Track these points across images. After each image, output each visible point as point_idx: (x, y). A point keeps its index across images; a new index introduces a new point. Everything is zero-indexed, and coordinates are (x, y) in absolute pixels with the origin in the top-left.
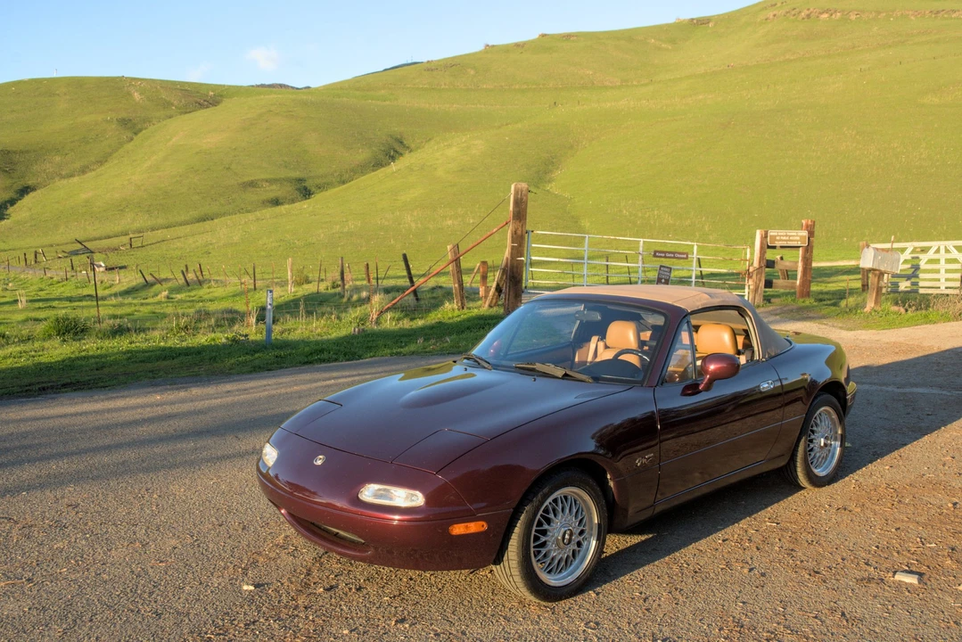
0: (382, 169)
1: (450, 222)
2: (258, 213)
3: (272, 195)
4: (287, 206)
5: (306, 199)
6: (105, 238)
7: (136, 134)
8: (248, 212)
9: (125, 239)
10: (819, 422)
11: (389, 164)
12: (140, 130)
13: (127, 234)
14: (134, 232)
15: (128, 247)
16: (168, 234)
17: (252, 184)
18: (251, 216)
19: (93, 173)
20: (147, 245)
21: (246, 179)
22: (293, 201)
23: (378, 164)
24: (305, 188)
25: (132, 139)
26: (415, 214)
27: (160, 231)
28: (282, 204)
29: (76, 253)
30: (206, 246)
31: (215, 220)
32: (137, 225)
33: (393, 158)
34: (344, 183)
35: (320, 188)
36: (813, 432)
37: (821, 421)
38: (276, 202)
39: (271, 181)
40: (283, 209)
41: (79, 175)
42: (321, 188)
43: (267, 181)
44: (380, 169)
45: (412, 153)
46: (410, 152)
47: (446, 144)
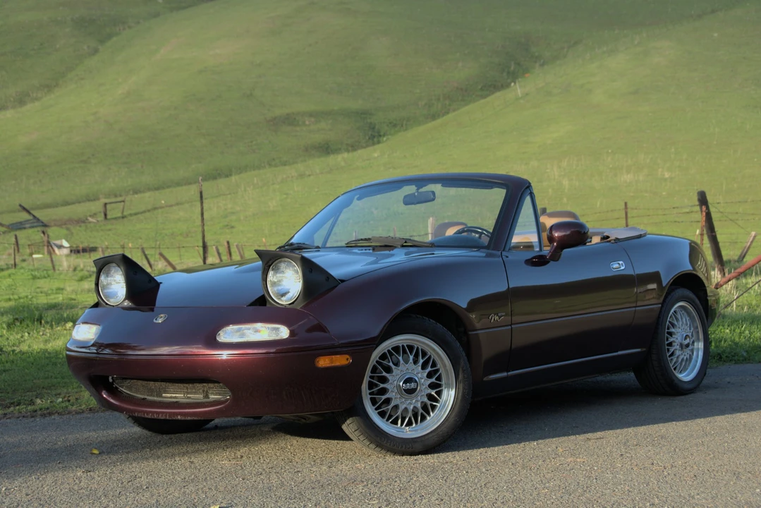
0: (498, 94)
1: (628, 177)
2: (301, 167)
3: (318, 138)
4: (346, 155)
5: (374, 144)
6: (62, 205)
7: (102, 42)
8: (285, 164)
9: (97, 206)
11: (508, 86)
12: (110, 36)
13: (96, 199)
14: (108, 196)
15: (101, 217)
16: (163, 198)
17: (290, 120)
18: (290, 171)
19: (37, 104)
20: (131, 215)
21: (278, 112)
22: (353, 147)
23: (491, 85)
24: (372, 127)
25: (96, 51)
26: (564, 164)
27: (147, 194)
28: (337, 151)
29: (19, 226)
30: (226, 216)
31: (234, 178)
32: (111, 184)
33: (514, 76)
34: (434, 117)
35: (395, 126)
38: (326, 149)
39: (317, 115)
40: (333, 160)
41: (14, 107)
42: (399, 125)
43: (311, 115)
44: (493, 93)
45: (546, 67)
46: (542, 65)
47: (605, 49)
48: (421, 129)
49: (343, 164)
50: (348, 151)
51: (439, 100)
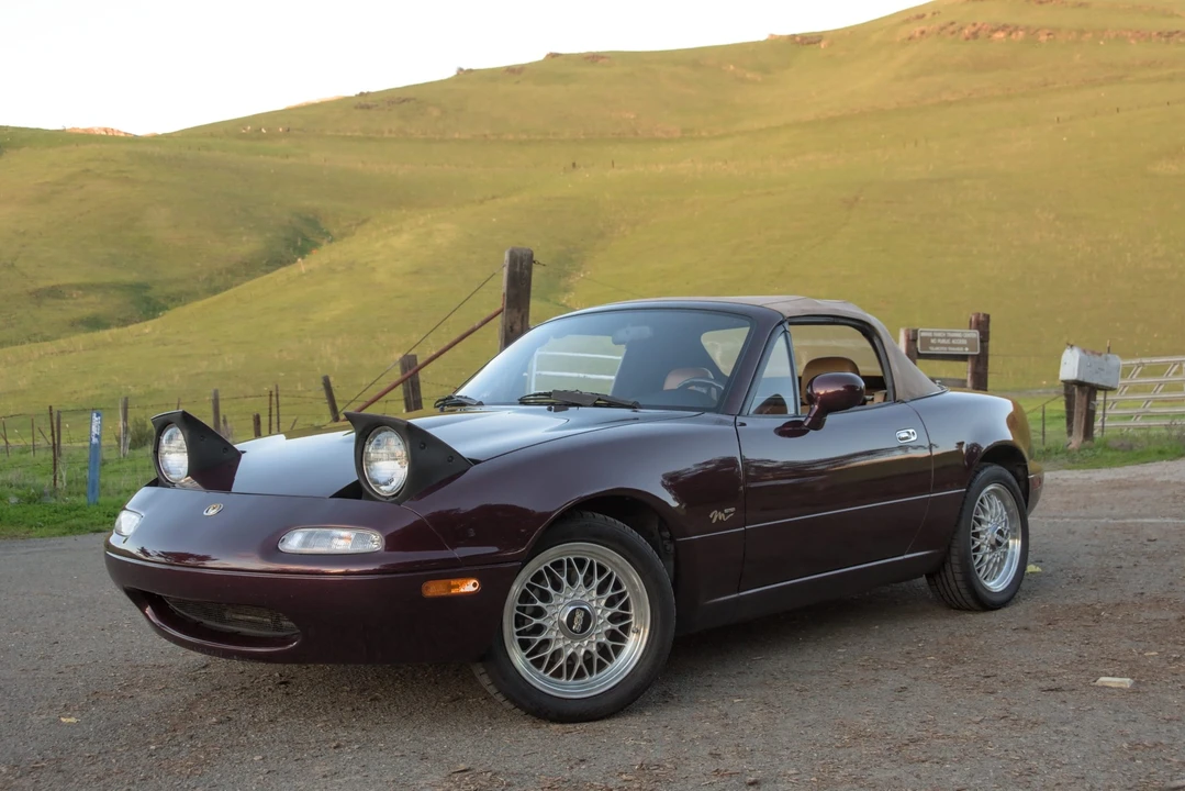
0: (283, 269)
2: (63, 343)
3: (87, 312)
4: (115, 331)
5: (148, 319)
8: (46, 339)
10: (987, 507)
11: (295, 261)
17: (55, 293)
18: (49, 347)
21: (42, 284)
22: (125, 322)
23: (276, 261)
24: (148, 300)
26: (339, 341)
28: (107, 326)
33: (302, 252)
34: (215, 291)
35: (173, 300)
36: (980, 522)
37: (991, 506)
38: (95, 323)
39: (87, 288)
40: (105, 335)
42: (178, 299)
43: (79, 287)
44: (278, 268)
45: (334, 244)
46: (331, 242)
47: (391, 228)
48: (199, 304)
49: (110, 340)
50: (118, 326)
51: (221, 274)
